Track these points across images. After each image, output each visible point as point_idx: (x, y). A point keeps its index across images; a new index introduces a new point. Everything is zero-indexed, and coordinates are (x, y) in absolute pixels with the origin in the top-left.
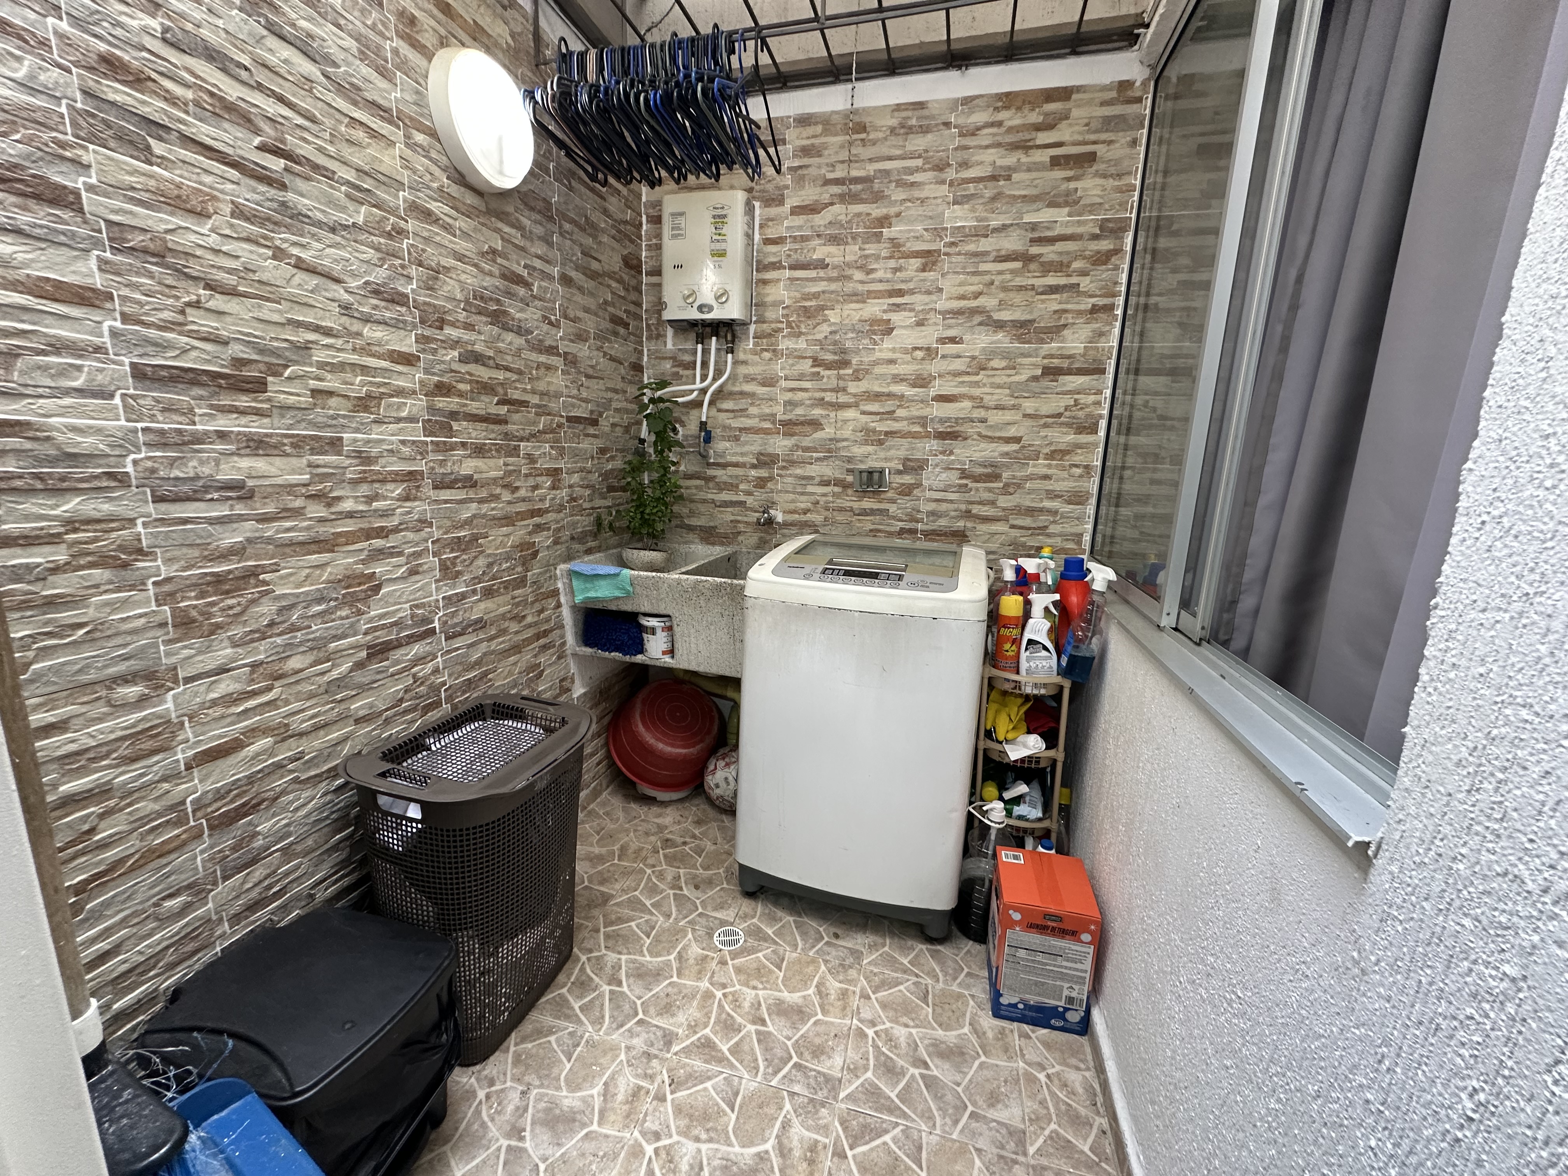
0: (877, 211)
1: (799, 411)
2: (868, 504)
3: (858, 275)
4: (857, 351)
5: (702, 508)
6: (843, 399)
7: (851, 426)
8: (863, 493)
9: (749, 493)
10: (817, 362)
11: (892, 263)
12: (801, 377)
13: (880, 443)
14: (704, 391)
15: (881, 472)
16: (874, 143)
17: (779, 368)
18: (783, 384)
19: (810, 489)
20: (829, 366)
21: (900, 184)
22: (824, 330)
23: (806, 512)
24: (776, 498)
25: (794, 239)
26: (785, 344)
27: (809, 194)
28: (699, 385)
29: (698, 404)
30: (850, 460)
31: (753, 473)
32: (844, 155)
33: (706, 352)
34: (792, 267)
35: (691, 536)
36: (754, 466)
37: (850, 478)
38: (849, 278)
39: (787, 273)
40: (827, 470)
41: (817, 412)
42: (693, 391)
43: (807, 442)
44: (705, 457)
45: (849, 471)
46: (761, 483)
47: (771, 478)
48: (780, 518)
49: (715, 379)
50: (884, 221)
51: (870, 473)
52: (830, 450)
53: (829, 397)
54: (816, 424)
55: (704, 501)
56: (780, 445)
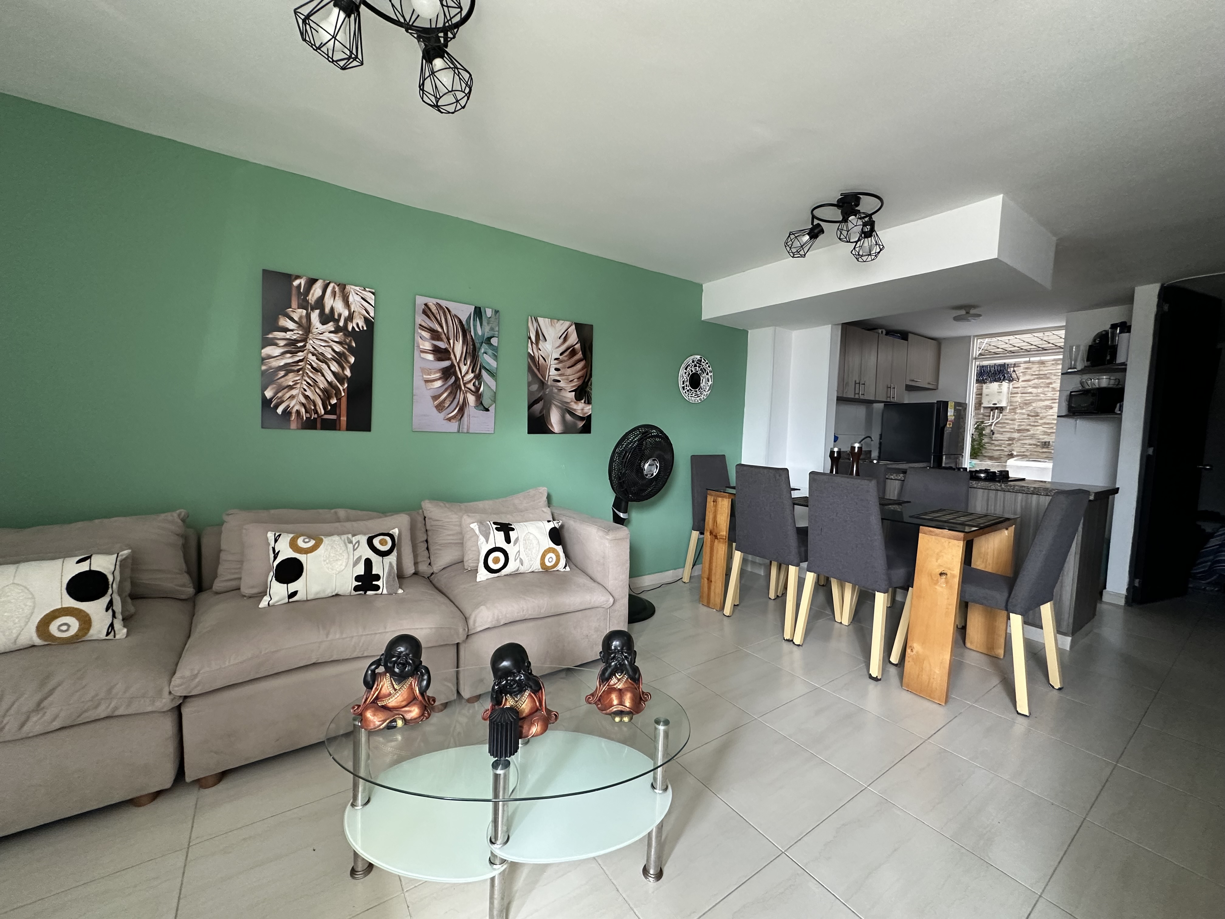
0: (1048, 381)
1: (1023, 427)
2: (1044, 450)
3: (1042, 395)
4: (1041, 413)
5: (989, 451)
6: (1036, 424)
7: (1040, 431)
8: (1043, 448)
9: (1005, 447)
10: (1028, 415)
11: (1053, 393)
12: (1024, 419)
13: (1049, 435)
14: (993, 422)
15: (1049, 442)
16: (1047, 367)
17: (1016, 417)
18: (1018, 420)
19: (1025, 446)
20: (1032, 416)
21: (1055, 375)
22: (1031, 408)
23: (1024, 452)
24: (1014, 448)
25: (1023, 387)
26: (1018, 411)
27: (1028, 377)
28: (991, 421)
29: (991, 425)
30: (1039, 439)
31: (1007, 442)
32: (1038, 369)
33: (994, 413)
34: (1021, 394)
35: (985, 458)
36: (1007, 441)
37: (1039, 444)
38: (1039, 396)
39: (1020, 395)
40: (1031, 442)
41: (1028, 427)
42: (989, 423)
43: (1025, 435)
44: (991, 438)
45: (1039, 442)
46: (1009, 445)
47: (1013, 444)
48: (1015, 453)
49: (996, 420)
50: (1051, 383)
51: (1045, 442)
52: (1032, 437)
53: (1032, 424)
54: (1028, 430)
55: (991, 449)
56: (1016, 435)
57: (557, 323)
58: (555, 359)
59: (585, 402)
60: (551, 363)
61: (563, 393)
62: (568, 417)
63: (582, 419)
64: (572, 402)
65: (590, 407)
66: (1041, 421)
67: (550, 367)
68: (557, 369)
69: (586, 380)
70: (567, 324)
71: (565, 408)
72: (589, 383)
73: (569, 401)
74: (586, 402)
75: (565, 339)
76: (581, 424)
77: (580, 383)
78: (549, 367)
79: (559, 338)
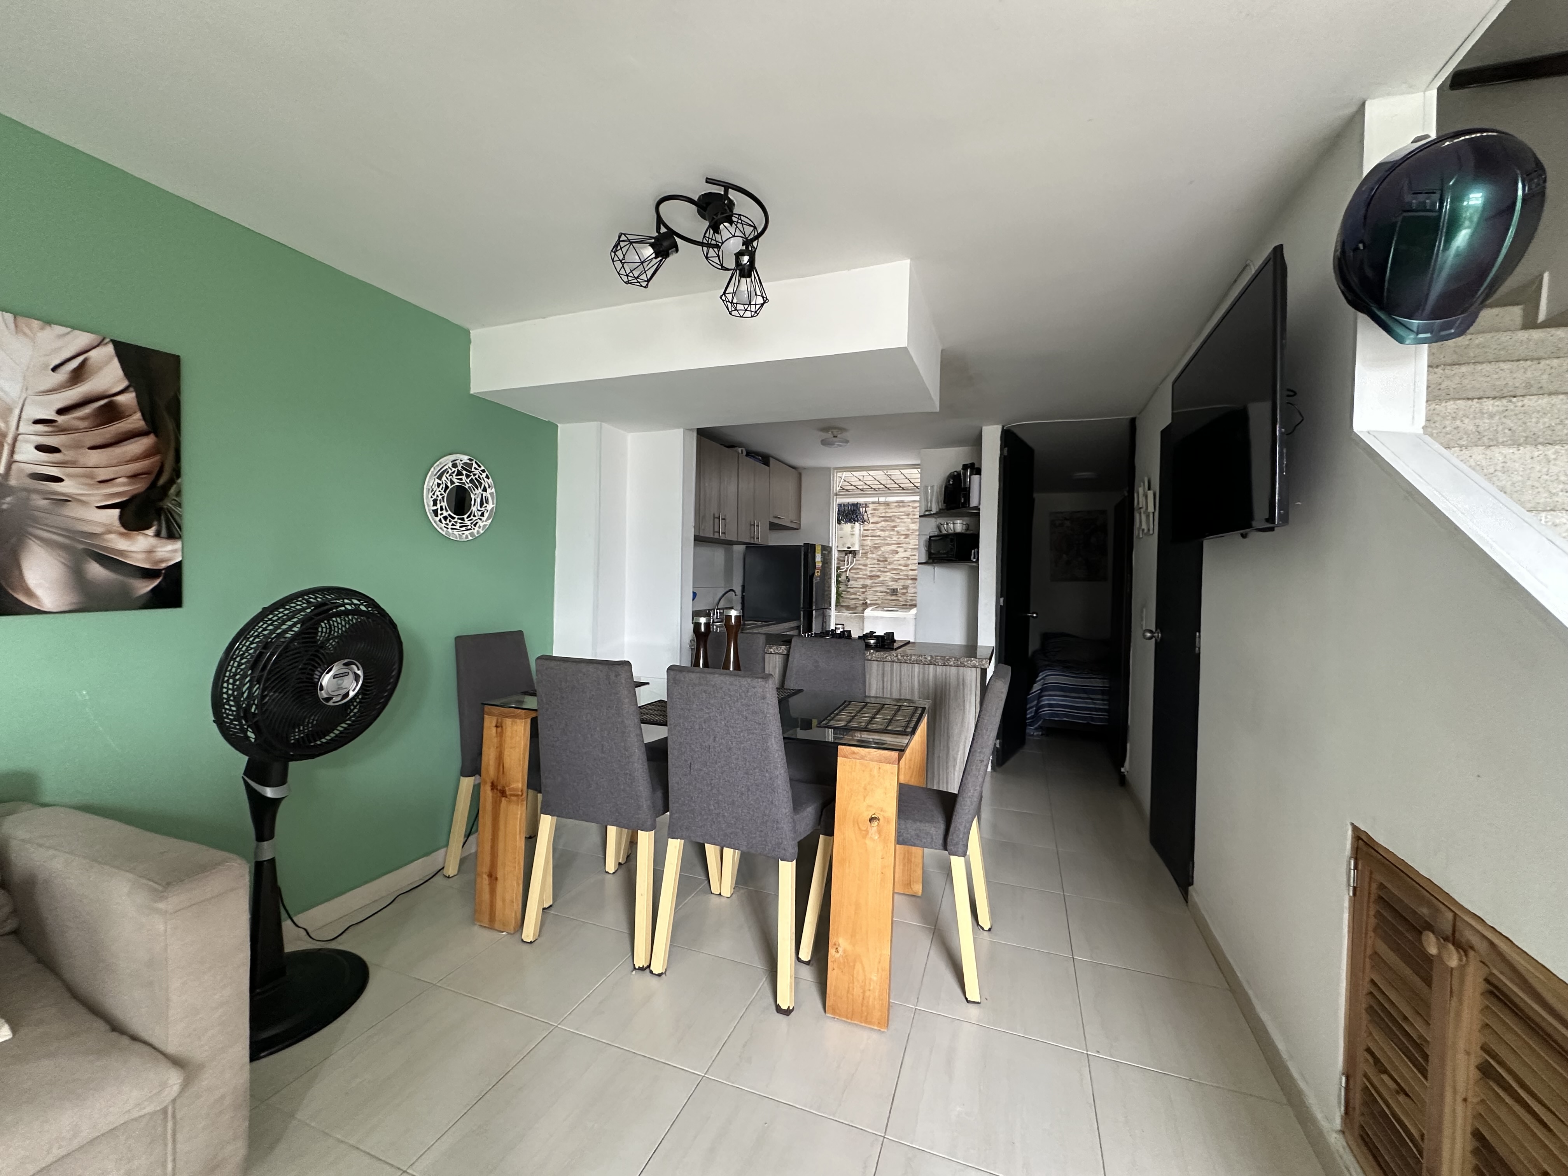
0: (893, 524)
1: (874, 573)
2: (894, 598)
3: (889, 539)
4: (889, 558)
5: (845, 600)
6: (886, 570)
7: (888, 577)
8: (892, 595)
9: (860, 596)
10: (879, 560)
11: (897, 537)
12: (874, 564)
13: (896, 581)
14: (847, 568)
15: (897, 589)
16: (891, 509)
17: (868, 562)
18: (869, 566)
19: (877, 594)
20: (882, 561)
21: (899, 518)
22: (880, 553)
23: (876, 600)
24: (867, 597)
25: (872, 530)
26: (870, 556)
27: (876, 519)
28: (846, 567)
29: (846, 571)
30: (888, 586)
31: (861, 590)
32: (884, 511)
33: (848, 557)
34: (871, 537)
35: (843, 608)
36: (861, 588)
37: (888, 591)
38: (887, 540)
39: (870, 538)
40: (883, 589)
41: (879, 573)
42: (844, 568)
43: (876, 581)
44: (847, 585)
45: (888, 589)
46: (863, 593)
47: (866, 591)
48: (869, 602)
49: (851, 565)
50: (895, 527)
51: (894, 589)
52: (883, 583)
53: (882, 569)
54: (878, 577)
55: (846, 598)
56: (868, 582)
57: (42, 328)
58: (37, 422)
59: (158, 535)
60: (21, 430)
61: (74, 511)
62: (95, 570)
63: (147, 574)
64: (110, 532)
65: (178, 545)
66: (889, 567)
67: (15, 440)
68: (40, 448)
69: (161, 482)
70: (83, 339)
71: (81, 547)
72: (173, 490)
73: (98, 530)
74: (164, 532)
75: (78, 376)
76: (146, 587)
77: (139, 487)
78: (9, 439)
79: (54, 369)
